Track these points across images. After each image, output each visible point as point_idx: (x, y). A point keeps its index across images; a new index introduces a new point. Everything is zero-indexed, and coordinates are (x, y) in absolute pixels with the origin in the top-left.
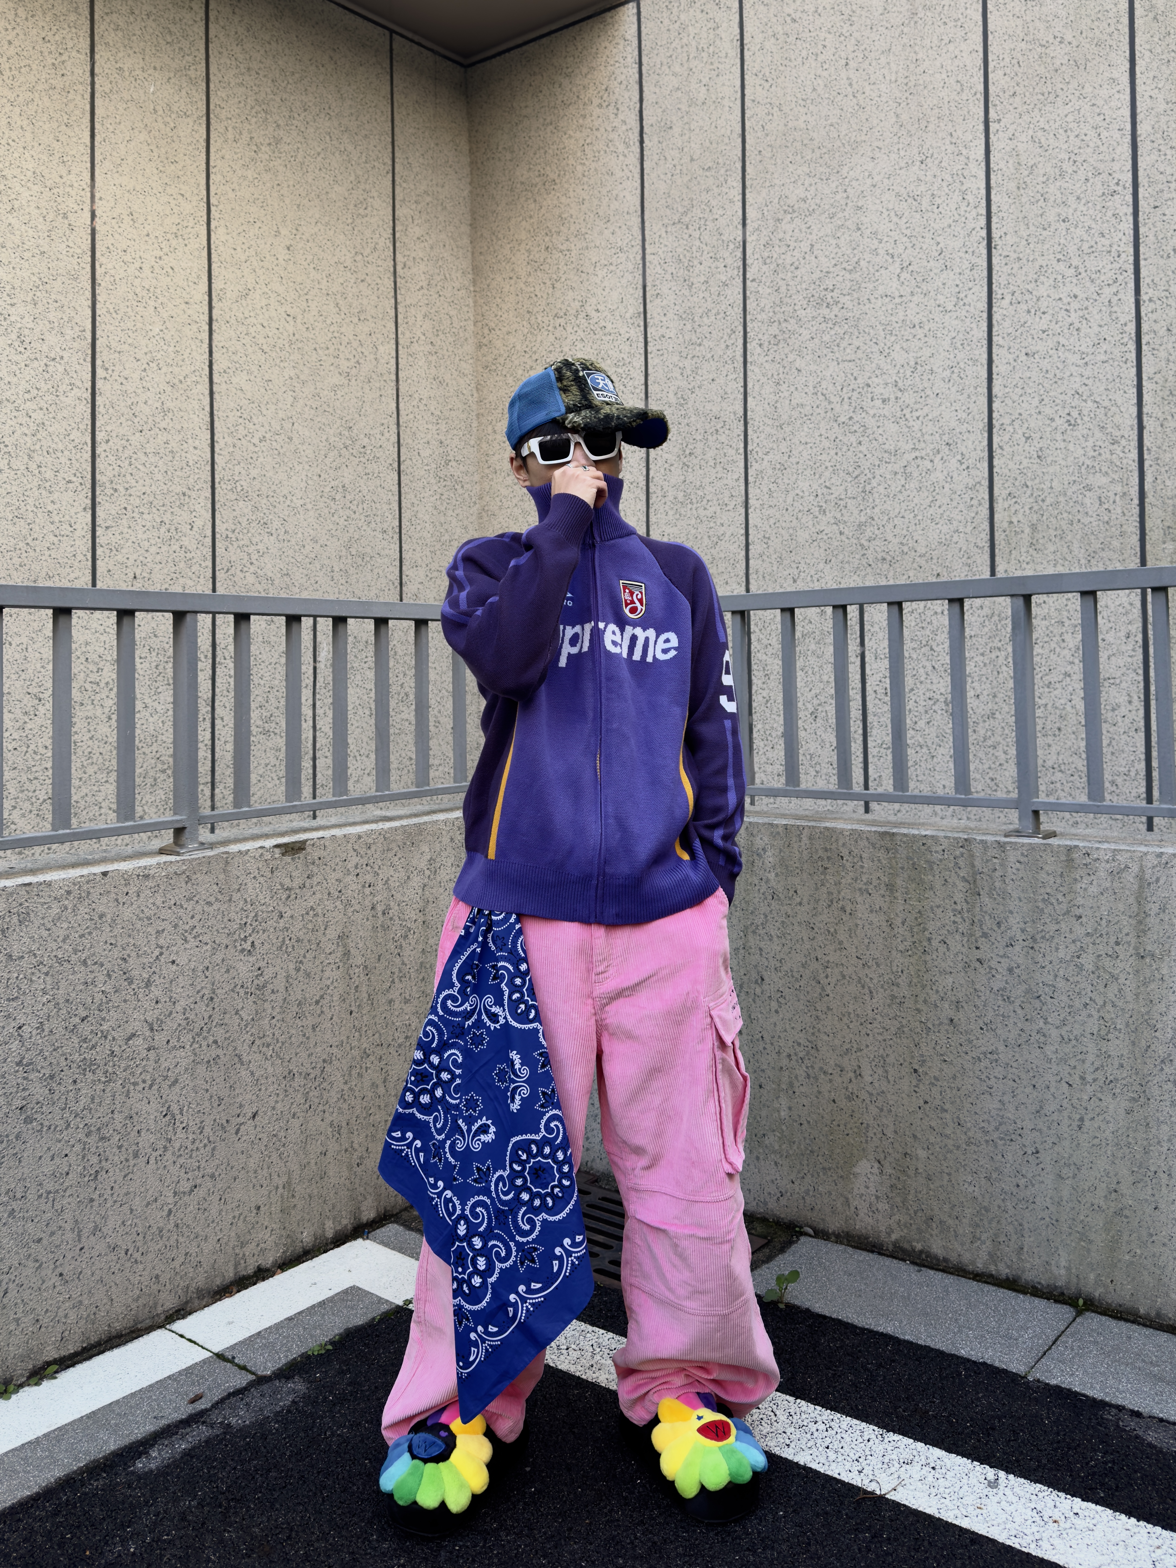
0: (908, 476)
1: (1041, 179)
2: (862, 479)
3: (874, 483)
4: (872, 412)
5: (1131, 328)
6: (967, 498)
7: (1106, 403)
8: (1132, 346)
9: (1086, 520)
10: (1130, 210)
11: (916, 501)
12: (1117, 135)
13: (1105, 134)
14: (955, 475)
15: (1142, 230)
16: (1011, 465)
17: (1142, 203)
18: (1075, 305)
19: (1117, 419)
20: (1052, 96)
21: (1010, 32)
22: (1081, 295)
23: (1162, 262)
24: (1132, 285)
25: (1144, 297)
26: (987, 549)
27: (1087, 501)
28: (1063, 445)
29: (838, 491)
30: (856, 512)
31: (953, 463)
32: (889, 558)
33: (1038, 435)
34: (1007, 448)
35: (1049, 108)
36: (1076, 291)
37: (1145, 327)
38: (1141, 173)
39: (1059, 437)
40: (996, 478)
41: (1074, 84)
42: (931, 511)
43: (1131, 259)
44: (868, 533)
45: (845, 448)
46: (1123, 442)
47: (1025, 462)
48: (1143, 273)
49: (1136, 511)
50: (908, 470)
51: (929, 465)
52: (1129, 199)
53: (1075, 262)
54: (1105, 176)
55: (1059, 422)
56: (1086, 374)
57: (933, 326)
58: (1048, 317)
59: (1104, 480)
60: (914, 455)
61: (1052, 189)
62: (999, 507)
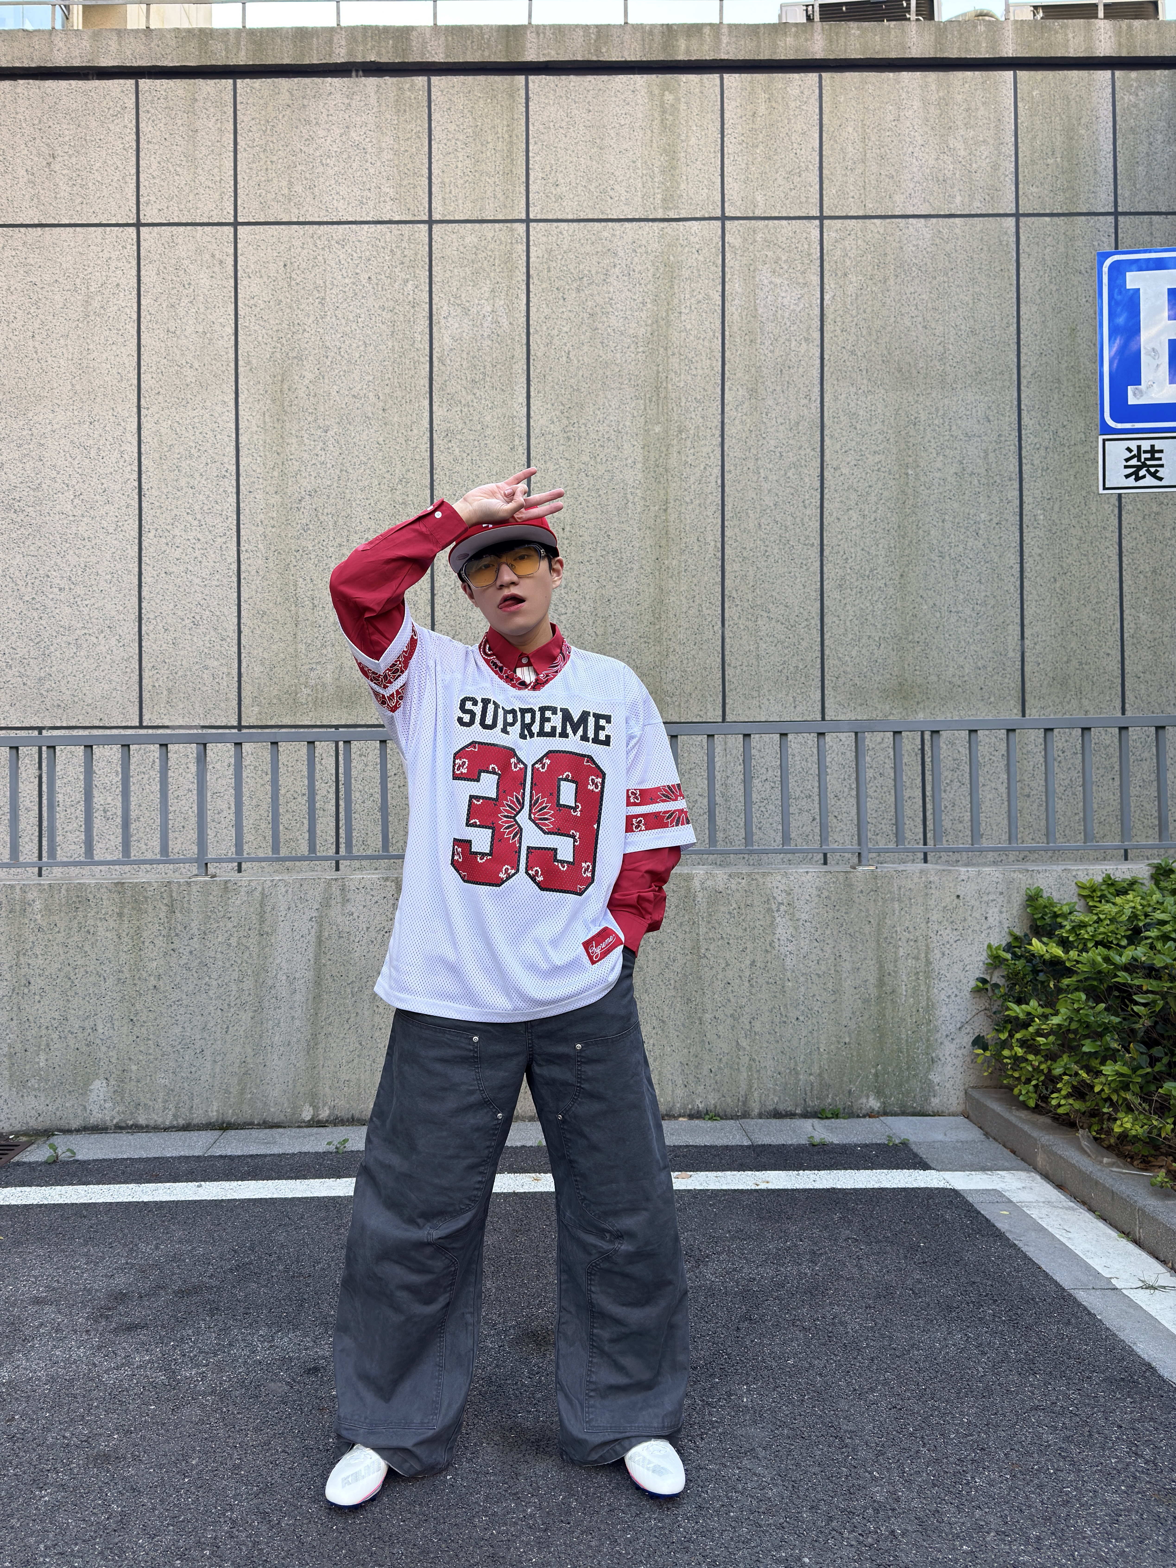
0: (79, 647)
1: (176, 456)
2: (43, 645)
3: (52, 649)
4: (51, 596)
5: (234, 566)
6: (123, 666)
7: (218, 613)
8: (235, 579)
9: (205, 689)
10: (235, 490)
11: (85, 665)
12: (227, 439)
13: (218, 437)
14: (114, 649)
15: (242, 505)
16: (155, 647)
17: (241, 487)
18: (198, 546)
19: (225, 624)
20: (184, 402)
21: (156, 349)
22: (203, 540)
23: (254, 528)
24: (235, 539)
25: (242, 548)
26: (137, 704)
27: (205, 676)
28: (189, 637)
29: (21, 652)
30: (37, 669)
31: (113, 641)
32: (63, 705)
33: (173, 629)
34: (152, 635)
35: (182, 409)
36: (199, 536)
37: (243, 568)
38: (241, 468)
39: (187, 632)
40: (144, 655)
41: (199, 398)
42: (96, 673)
43: (235, 522)
44: (47, 686)
45: (28, 621)
46: (228, 640)
47: (164, 646)
48: (242, 533)
49: (236, 685)
50: (79, 642)
51: (95, 640)
52: (234, 483)
53: (199, 516)
54: (218, 464)
55: (187, 621)
56: (206, 592)
57: (98, 541)
58: (180, 550)
59: (216, 663)
60: (83, 632)
61: (183, 464)
62: (145, 675)
